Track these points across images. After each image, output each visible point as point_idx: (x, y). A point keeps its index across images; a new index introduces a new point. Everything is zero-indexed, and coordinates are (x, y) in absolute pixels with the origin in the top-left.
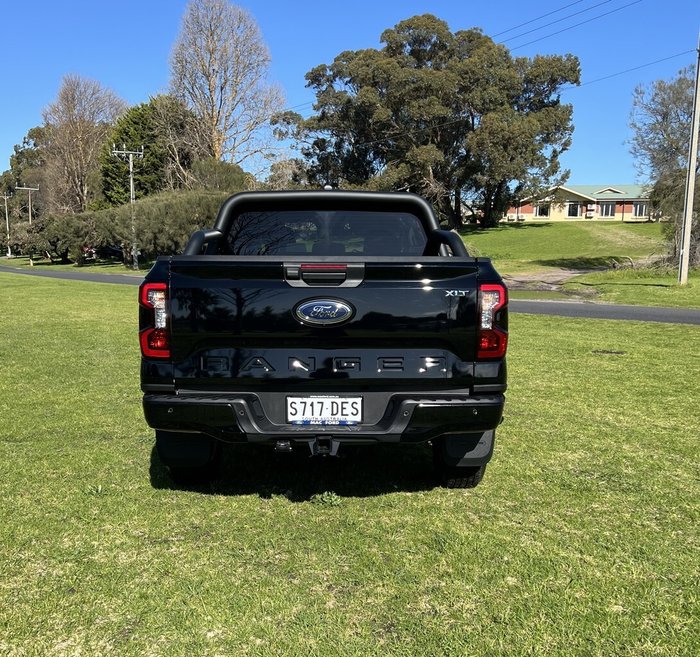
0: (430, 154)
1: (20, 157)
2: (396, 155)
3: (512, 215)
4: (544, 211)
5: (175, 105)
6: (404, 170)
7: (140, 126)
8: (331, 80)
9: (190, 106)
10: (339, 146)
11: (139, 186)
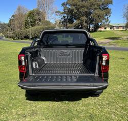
0: (84, 18)
1: (11, 20)
2: (78, 18)
3: (99, 29)
4: (105, 29)
5: (38, 10)
6: (79, 21)
7: (31, 14)
8: (66, 5)
9: (40, 10)
10: (68, 17)
11: (31, 25)
